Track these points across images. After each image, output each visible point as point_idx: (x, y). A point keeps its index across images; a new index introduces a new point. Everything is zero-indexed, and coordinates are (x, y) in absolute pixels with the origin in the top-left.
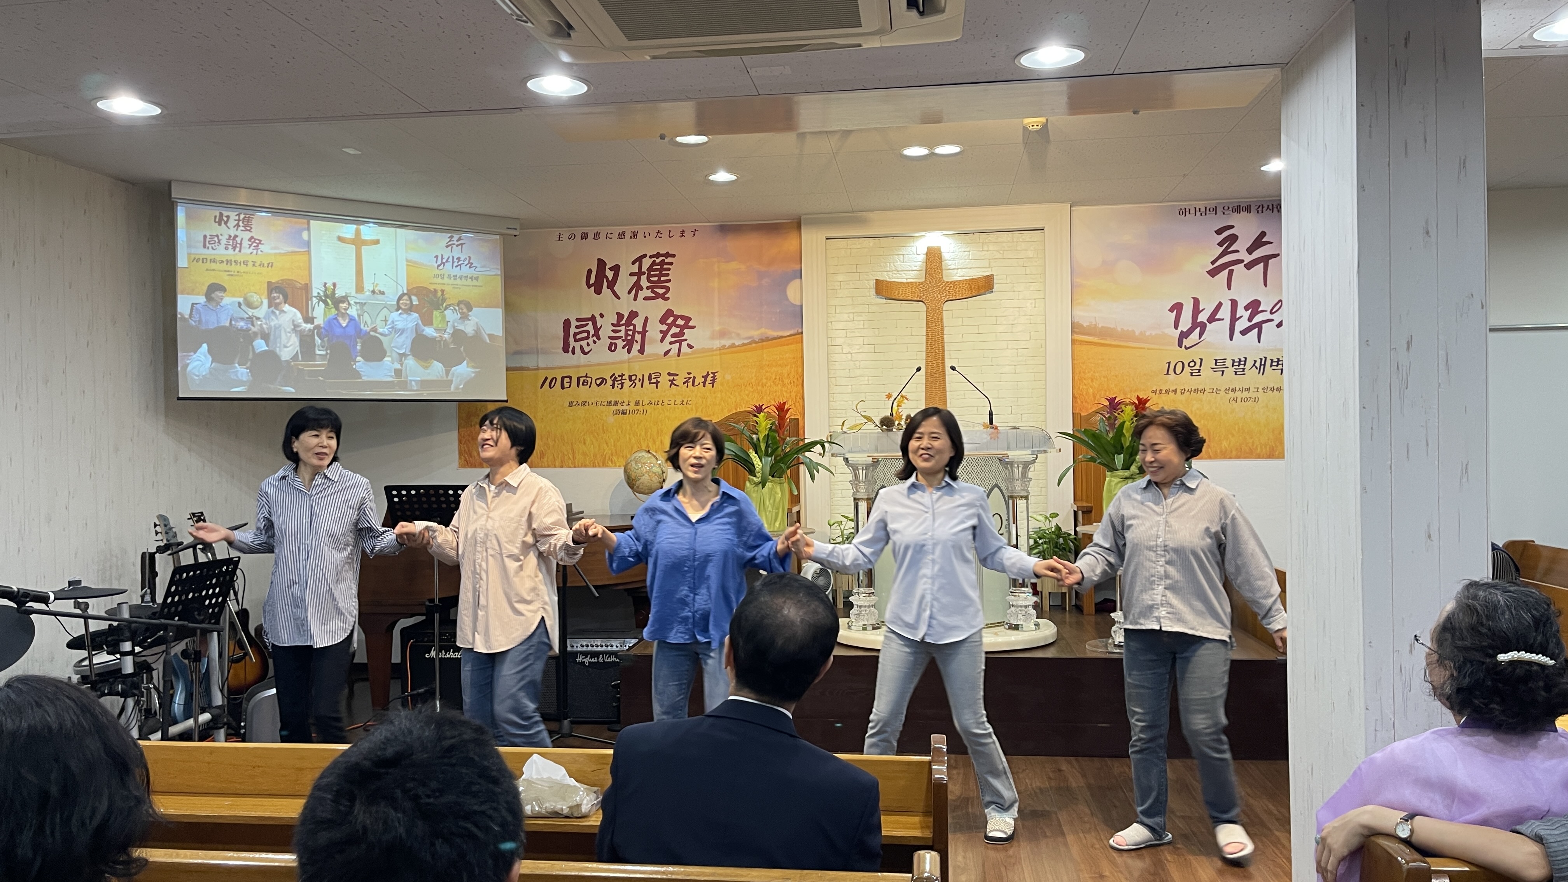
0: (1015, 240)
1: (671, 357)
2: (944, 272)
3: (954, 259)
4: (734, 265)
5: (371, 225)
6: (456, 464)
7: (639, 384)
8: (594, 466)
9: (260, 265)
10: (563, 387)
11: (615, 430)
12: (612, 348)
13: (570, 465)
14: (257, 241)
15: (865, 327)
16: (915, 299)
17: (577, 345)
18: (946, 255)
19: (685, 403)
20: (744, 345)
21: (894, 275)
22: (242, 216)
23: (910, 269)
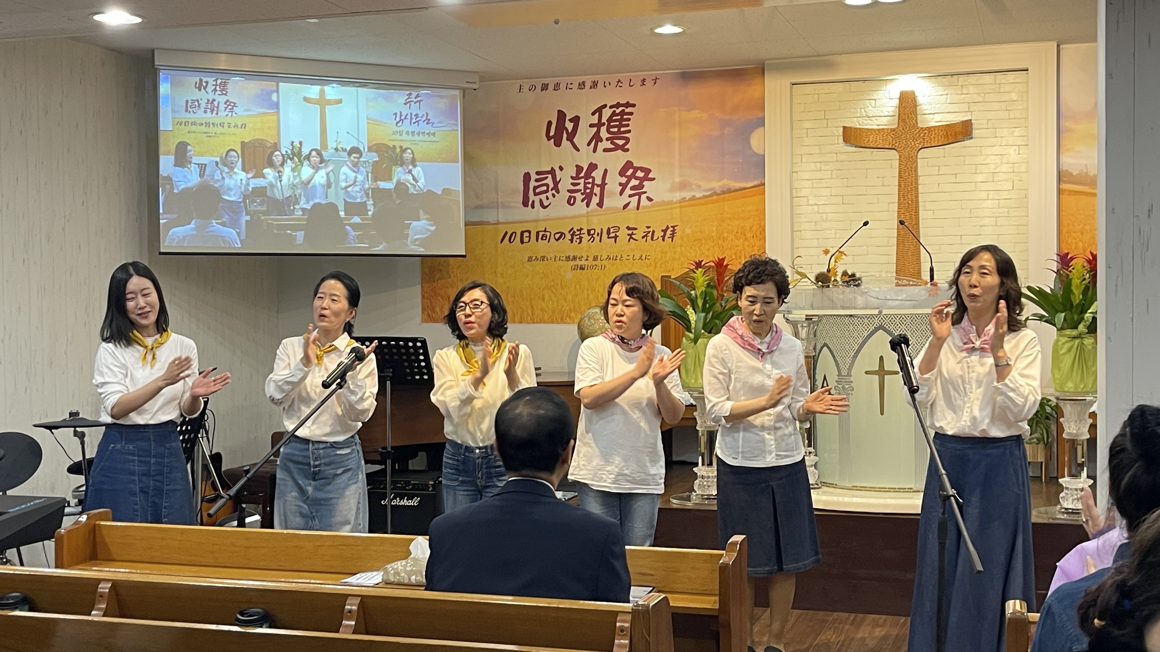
0: (998, 82)
1: (630, 210)
2: (919, 117)
3: (930, 104)
4: (695, 114)
5: (334, 85)
6: (419, 319)
7: (597, 238)
8: (552, 322)
9: (234, 127)
10: (522, 242)
11: (573, 286)
12: (571, 201)
13: (529, 321)
14: (232, 104)
15: (834, 176)
16: (887, 147)
17: (537, 199)
18: (921, 99)
19: (643, 258)
20: (705, 197)
21: (865, 122)
22: (219, 81)
23: (882, 114)
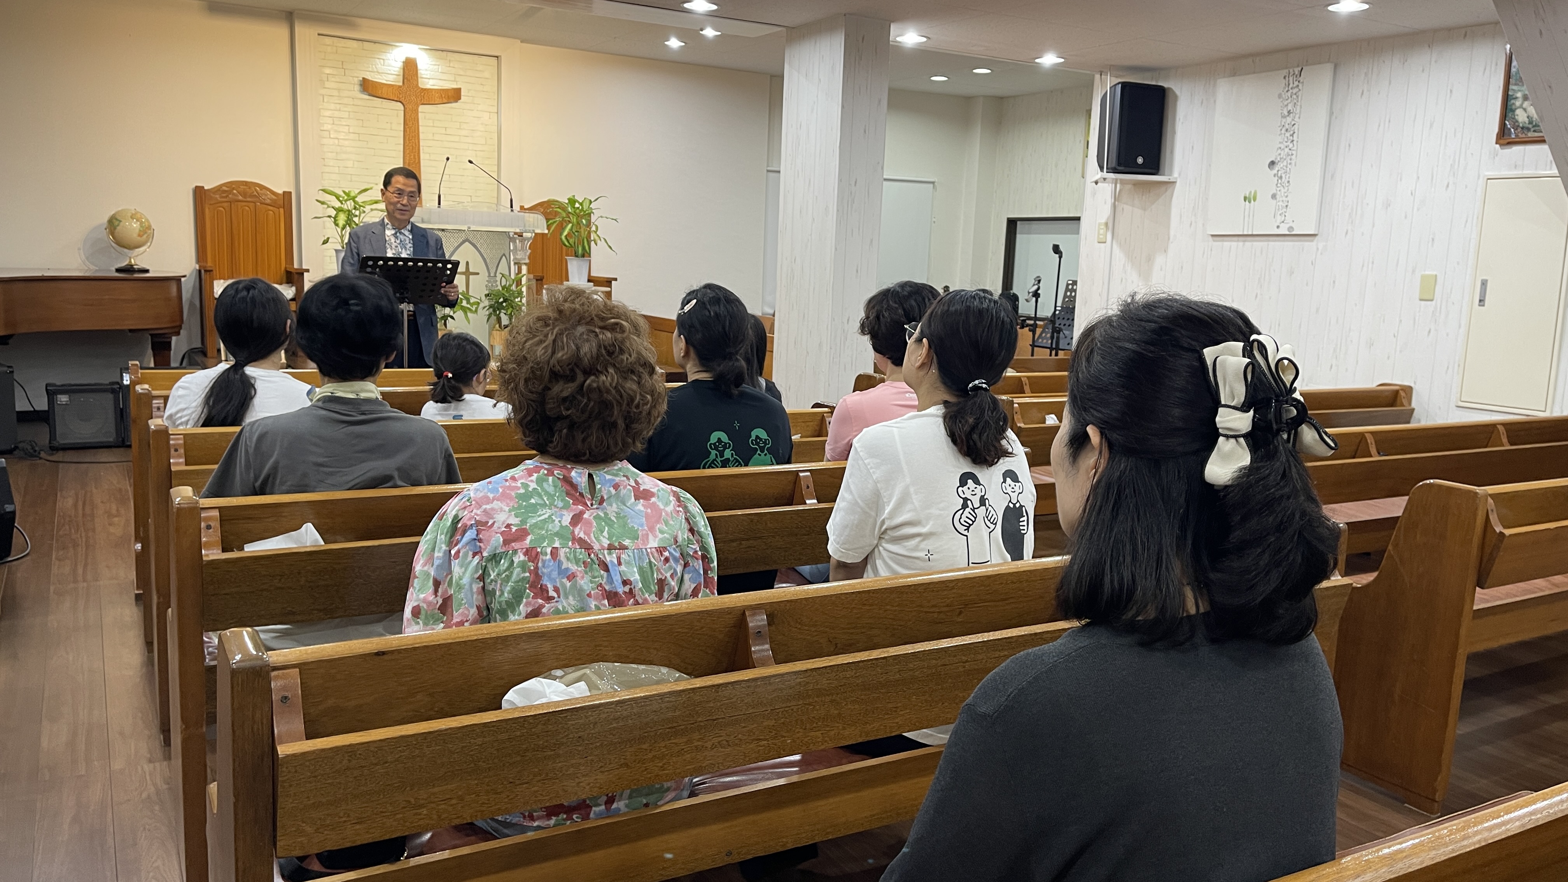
0: (476, 62)
2: (420, 80)
3: (426, 70)
15: (351, 117)
16: (395, 99)
18: (420, 66)
21: (376, 76)
23: (389, 72)
